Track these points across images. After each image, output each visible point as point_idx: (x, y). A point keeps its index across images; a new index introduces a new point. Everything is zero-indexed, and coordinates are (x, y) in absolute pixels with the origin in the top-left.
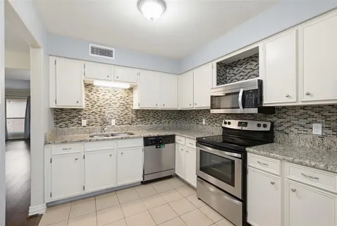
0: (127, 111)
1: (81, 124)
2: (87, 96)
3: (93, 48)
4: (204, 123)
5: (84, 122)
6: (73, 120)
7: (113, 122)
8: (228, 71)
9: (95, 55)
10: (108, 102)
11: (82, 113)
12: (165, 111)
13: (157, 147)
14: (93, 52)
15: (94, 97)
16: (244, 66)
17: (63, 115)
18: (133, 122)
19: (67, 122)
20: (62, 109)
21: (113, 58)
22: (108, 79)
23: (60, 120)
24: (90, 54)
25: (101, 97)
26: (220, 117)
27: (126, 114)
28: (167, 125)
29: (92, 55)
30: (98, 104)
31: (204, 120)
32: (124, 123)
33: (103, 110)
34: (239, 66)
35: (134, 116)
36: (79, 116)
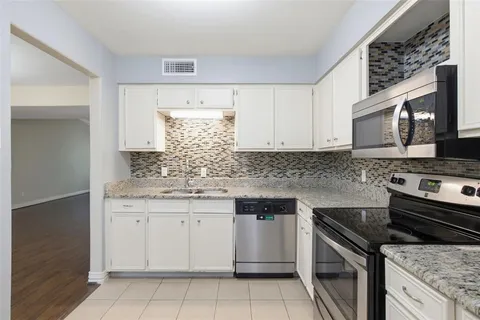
0: (225, 155)
1: (160, 173)
2: (168, 133)
3: (167, 64)
4: (364, 179)
5: (165, 171)
6: (151, 168)
7: (204, 171)
8: (406, 58)
9: (170, 74)
10: (196, 141)
11: (161, 158)
12: (293, 153)
13: (258, 218)
14: (167, 70)
15: (177, 135)
16: (440, 38)
17: (141, 161)
18: (233, 172)
19: (145, 170)
20: (138, 153)
21: (194, 74)
22: (188, 105)
23: (137, 167)
24: (164, 74)
25: (186, 135)
26: (392, 166)
27: (223, 160)
28: (296, 179)
29: (167, 74)
30: (182, 145)
31: (364, 172)
32: (221, 173)
33: (189, 153)
34: (430, 41)
35: (236, 163)
36: (159, 163)
